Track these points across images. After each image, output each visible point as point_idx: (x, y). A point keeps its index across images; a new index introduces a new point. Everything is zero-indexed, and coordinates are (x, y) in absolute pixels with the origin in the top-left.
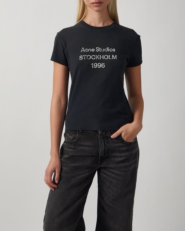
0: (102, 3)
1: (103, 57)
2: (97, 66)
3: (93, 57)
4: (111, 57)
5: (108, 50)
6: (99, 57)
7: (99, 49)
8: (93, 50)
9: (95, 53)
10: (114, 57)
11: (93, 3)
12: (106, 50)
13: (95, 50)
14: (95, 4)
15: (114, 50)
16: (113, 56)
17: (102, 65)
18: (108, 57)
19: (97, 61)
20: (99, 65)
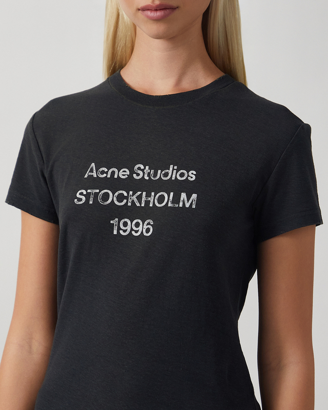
0: (173, 9)
1: (153, 200)
2: (129, 228)
3: (121, 197)
4: (176, 199)
5: (173, 173)
6: (139, 198)
7: (143, 172)
8: (123, 174)
9: (131, 184)
10: (188, 201)
11: (144, 9)
12: (166, 175)
13: (132, 172)
14: (149, 13)
15: (192, 176)
16: (183, 196)
17: (143, 228)
18: (168, 198)
19: (132, 212)
20: (137, 225)
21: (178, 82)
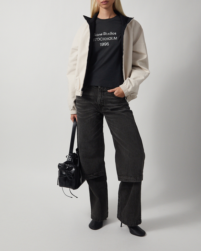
0: (108, 2)
1: (108, 39)
2: (103, 44)
3: (101, 39)
4: (113, 38)
5: (111, 33)
6: (105, 39)
7: (105, 34)
8: (101, 34)
9: (103, 36)
10: (115, 38)
11: (102, 2)
12: (110, 34)
13: (103, 34)
14: (103, 3)
15: (115, 34)
16: (114, 37)
17: (107, 44)
18: (111, 38)
19: (104, 42)
20: (105, 44)
21: (109, 17)
